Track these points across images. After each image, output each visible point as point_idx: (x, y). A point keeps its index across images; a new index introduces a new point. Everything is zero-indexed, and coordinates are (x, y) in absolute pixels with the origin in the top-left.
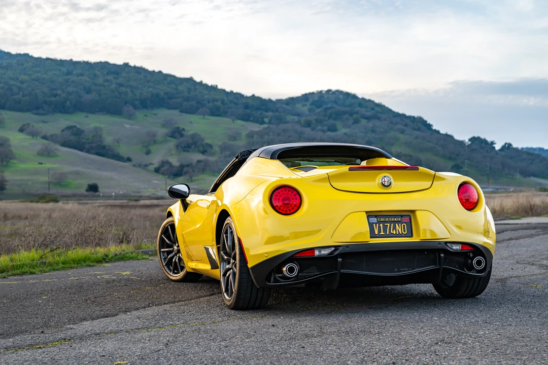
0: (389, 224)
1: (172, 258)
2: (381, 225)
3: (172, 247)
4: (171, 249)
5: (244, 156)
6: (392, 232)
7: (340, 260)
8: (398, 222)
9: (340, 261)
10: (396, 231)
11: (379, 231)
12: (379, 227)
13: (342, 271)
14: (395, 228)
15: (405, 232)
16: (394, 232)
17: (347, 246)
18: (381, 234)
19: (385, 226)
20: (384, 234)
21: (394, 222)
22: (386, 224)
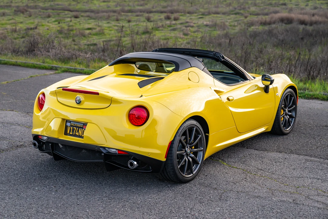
0: (75, 128)
2: (72, 128)
6: (76, 134)
8: (81, 128)
9: (50, 145)
10: (78, 133)
11: (70, 131)
12: (71, 129)
14: (78, 131)
15: (83, 135)
16: (77, 134)
17: (49, 138)
18: (70, 133)
19: (73, 129)
20: (72, 134)
21: (79, 127)
22: (74, 128)
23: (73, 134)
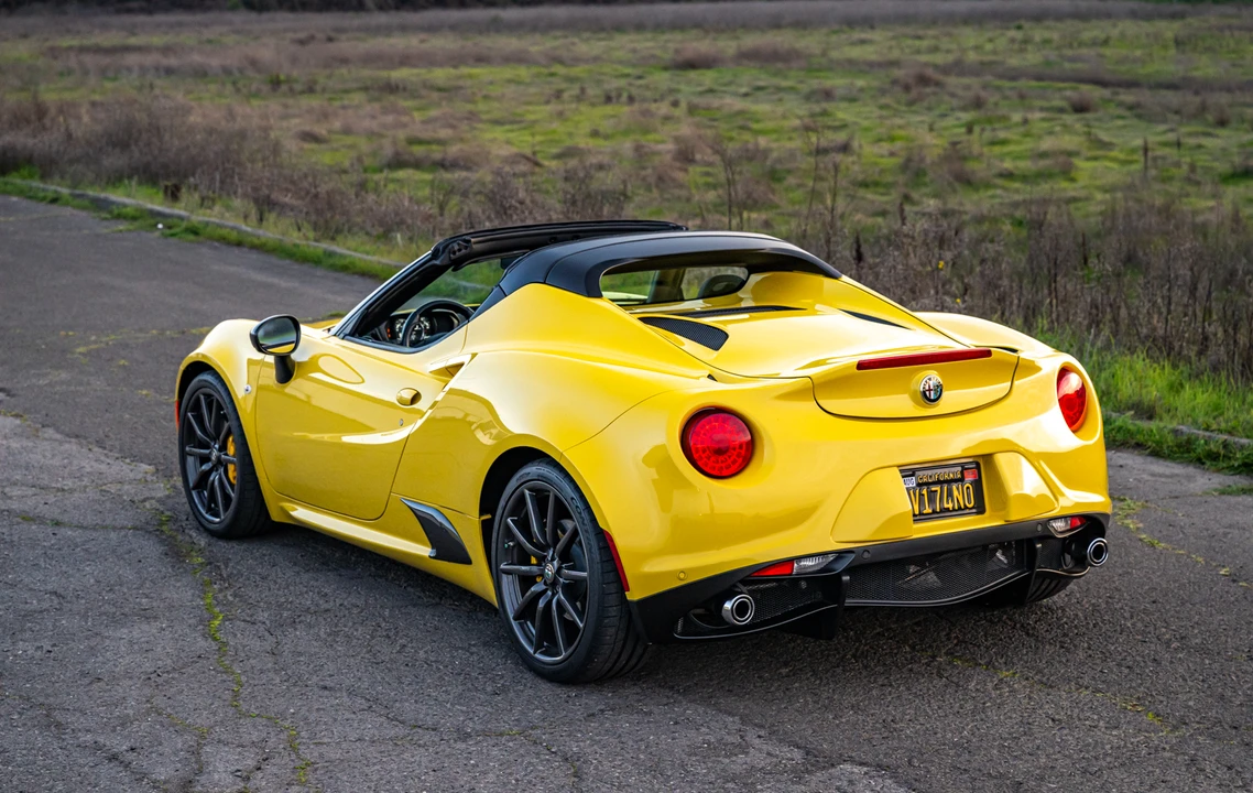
0: (939, 489)
1: (208, 473)
2: (925, 492)
3: (207, 446)
4: (207, 451)
5: (454, 253)
6: (946, 506)
7: (846, 578)
8: (956, 481)
9: (846, 581)
10: (953, 501)
11: (922, 506)
12: (921, 495)
13: (849, 602)
14: (950, 494)
15: (969, 503)
16: (950, 506)
17: (866, 550)
18: (925, 512)
19: (932, 494)
20: (930, 511)
21: (949, 482)
22: (933, 489)
23: (934, 512)
